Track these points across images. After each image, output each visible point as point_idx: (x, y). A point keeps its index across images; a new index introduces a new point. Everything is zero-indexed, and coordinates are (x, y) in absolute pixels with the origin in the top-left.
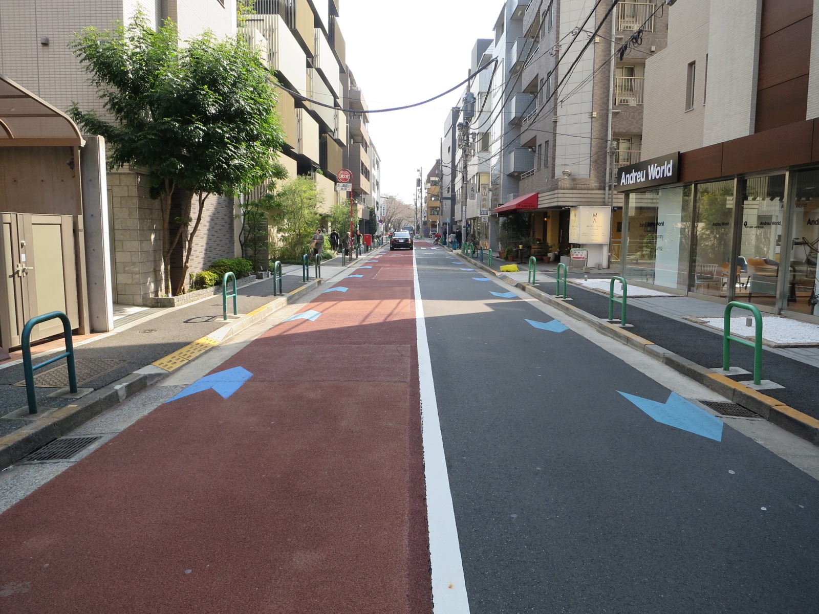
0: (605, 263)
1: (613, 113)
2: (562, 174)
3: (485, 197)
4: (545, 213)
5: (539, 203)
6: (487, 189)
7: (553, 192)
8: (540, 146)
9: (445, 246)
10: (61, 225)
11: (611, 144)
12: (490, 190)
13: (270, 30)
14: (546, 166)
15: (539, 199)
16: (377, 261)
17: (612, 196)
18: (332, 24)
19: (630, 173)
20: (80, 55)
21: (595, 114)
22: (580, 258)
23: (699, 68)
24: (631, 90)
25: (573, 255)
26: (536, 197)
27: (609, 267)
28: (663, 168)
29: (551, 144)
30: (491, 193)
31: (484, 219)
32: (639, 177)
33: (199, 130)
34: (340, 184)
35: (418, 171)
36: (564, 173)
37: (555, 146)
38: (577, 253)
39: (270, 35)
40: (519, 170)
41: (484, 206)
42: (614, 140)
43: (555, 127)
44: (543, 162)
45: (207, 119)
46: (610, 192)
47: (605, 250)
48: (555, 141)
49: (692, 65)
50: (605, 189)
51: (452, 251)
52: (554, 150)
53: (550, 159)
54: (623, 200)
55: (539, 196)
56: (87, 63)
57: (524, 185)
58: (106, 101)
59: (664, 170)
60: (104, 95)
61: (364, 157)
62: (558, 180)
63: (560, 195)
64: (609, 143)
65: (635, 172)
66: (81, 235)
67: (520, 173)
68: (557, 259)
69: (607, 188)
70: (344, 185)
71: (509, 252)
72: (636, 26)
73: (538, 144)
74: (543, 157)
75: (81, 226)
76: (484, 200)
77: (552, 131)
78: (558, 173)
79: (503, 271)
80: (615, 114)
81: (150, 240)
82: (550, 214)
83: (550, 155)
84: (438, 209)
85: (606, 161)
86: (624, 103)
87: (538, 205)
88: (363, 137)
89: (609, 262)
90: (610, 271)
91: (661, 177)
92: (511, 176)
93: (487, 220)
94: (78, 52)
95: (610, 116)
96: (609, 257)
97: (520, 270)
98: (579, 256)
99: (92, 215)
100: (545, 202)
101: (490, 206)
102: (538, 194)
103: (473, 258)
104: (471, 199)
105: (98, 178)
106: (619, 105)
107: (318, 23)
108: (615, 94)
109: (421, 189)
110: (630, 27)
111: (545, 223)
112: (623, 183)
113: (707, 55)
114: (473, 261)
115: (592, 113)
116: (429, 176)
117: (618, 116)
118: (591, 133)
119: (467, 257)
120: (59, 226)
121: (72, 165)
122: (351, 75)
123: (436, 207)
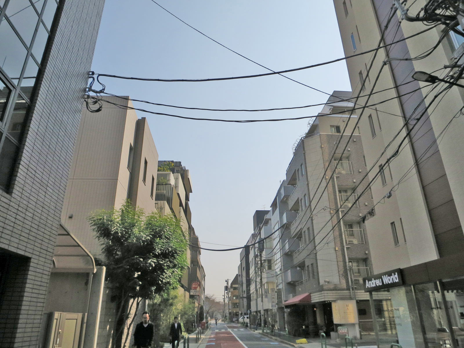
0: (358, 336)
1: (347, 248)
2: (324, 282)
3: (273, 296)
4: (314, 306)
5: (312, 299)
6: (274, 292)
7: (321, 293)
8: (308, 266)
9: (248, 328)
10: (77, 319)
11: (349, 264)
12: (276, 292)
13: (160, 209)
14: (313, 278)
15: (312, 297)
16: (215, 339)
17: (355, 294)
18: (187, 204)
19: (371, 280)
20: (92, 223)
21: (337, 249)
22: (344, 333)
23: (398, 225)
24: (353, 235)
25: (339, 331)
26: (309, 297)
27: (361, 338)
28: (392, 277)
29: (315, 265)
30: (276, 294)
31: (274, 310)
32: (378, 282)
33: (152, 262)
34: (193, 290)
35: (226, 281)
36: (325, 281)
37: (317, 266)
38: (342, 330)
39: (160, 211)
40: (294, 280)
41: (273, 302)
42: (350, 262)
43: (316, 255)
44: (311, 275)
45: (156, 256)
46: (353, 291)
47: (357, 327)
48: (317, 263)
49: (393, 224)
50: (350, 290)
51: (254, 331)
52: (317, 268)
53: (315, 274)
54: (369, 296)
55: (312, 295)
56: (94, 227)
57: (299, 289)
58: (104, 247)
59: (393, 279)
60: (103, 244)
61: (199, 275)
62: (322, 286)
63: (325, 294)
64: (347, 263)
65: (374, 280)
66: (85, 325)
67: (294, 282)
68: (328, 335)
69: (351, 289)
70: (195, 291)
71: (296, 331)
72: (349, 204)
73: (306, 265)
74: (311, 272)
75: (85, 321)
76: (273, 298)
77: (315, 258)
78: (322, 282)
79: (298, 344)
80: (348, 248)
81: (107, 328)
82: (317, 305)
83: (315, 270)
84: (238, 304)
85: (347, 274)
86: (351, 243)
87: (311, 301)
88: (198, 262)
89: (361, 335)
90: (363, 341)
91: (392, 282)
92: (289, 284)
93: (276, 311)
94: (91, 222)
95: (345, 249)
96: (360, 332)
97: (309, 342)
98: (343, 332)
99: (92, 313)
100: (316, 298)
101: (277, 302)
102: (310, 294)
103: (273, 335)
104: (265, 298)
105: (99, 291)
106: (349, 243)
107: (181, 205)
108: (345, 238)
109: (228, 292)
110: (347, 205)
111: (314, 312)
112: (368, 287)
113: (401, 219)
114: (273, 337)
115: (335, 248)
116: (232, 284)
117: (349, 249)
118: (337, 259)
119: (268, 335)
120: (76, 320)
121: (87, 283)
122: (193, 229)
123: (237, 303)
